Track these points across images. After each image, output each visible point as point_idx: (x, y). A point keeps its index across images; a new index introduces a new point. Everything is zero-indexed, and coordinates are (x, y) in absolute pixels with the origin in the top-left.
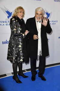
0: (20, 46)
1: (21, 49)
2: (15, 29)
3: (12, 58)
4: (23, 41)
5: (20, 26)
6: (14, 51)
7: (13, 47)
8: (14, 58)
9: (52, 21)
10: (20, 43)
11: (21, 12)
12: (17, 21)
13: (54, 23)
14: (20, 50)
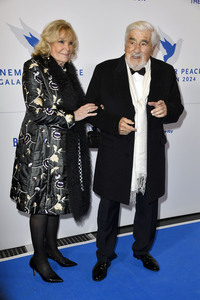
0: (54, 158)
1: (56, 168)
2: (38, 101)
3: (23, 197)
5: (56, 89)
6: (32, 175)
7: (30, 159)
8: (29, 198)
10: (55, 148)
11: (62, 42)
12: (46, 70)
14: (52, 171)
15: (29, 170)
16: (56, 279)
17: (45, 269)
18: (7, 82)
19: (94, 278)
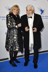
0: (15, 38)
3: (8, 47)
4: (18, 33)
5: (14, 21)
7: (9, 38)
8: (9, 47)
9: (45, 16)
10: (15, 35)
13: (47, 18)
15: (9, 41)
16: (16, 66)
17: (13, 63)
18: (4, 19)
19: (25, 66)
